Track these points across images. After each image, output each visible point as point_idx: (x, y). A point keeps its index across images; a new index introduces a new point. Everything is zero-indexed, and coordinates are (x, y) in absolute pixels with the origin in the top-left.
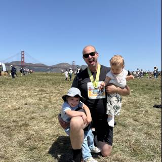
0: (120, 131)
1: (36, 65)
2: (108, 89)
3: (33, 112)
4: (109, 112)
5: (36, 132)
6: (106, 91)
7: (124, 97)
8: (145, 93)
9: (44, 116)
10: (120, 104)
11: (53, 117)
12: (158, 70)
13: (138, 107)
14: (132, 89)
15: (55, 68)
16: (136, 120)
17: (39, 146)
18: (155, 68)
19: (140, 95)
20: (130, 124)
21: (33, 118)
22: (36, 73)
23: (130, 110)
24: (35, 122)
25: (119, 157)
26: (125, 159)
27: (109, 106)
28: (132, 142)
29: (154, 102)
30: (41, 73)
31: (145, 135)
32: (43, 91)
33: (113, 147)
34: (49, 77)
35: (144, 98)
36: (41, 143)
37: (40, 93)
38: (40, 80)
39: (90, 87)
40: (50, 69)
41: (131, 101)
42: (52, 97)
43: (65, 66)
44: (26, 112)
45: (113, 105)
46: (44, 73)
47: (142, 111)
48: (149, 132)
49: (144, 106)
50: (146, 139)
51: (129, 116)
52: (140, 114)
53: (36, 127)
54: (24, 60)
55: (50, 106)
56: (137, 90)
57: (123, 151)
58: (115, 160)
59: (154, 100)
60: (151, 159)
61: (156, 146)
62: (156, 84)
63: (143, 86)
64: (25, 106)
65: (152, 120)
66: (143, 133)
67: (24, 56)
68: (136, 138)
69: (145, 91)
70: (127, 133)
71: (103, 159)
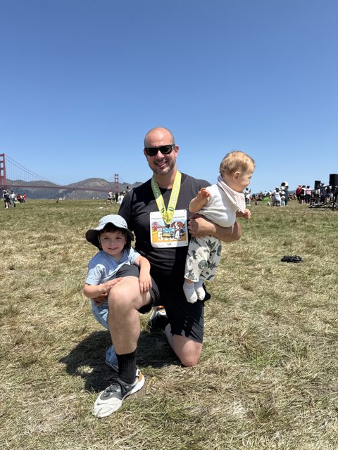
0: (217, 312)
1: (33, 185)
3: (28, 285)
5: (36, 326)
7: (224, 245)
8: (264, 235)
9: (53, 292)
11: (73, 292)
12: (289, 190)
13: (252, 263)
15: (74, 189)
16: (248, 289)
17: (43, 356)
18: (283, 184)
19: (255, 238)
20: (237, 297)
21: (28, 297)
22: (33, 201)
23: (236, 269)
24: (33, 305)
25: (217, 364)
26: (229, 369)
27: (191, 261)
28: (242, 334)
29: (282, 252)
30: (44, 200)
31: (268, 317)
32: (49, 238)
33: (205, 346)
34: (63, 210)
35: (263, 244)
36: (48, 348)
37: (43, 244)
38: (43, 216)
39: (155, 223)
40: (65, 193)
41: (236, 251)
42: (71, 250)
43: (98, 184)
44: (13, 284)
45: (199, 259)
46: (53, 201)
47: (260, 270)
48: (275, 310)
49: (262, 260)
50: (270, 324)
51: (234, 280)
52: (255, 275)
53: (37, 316)
54: (5, 174)
55: (66, 270)
56: (248, 229)
57: (224, 352)
58: (209, 373)
59: (283, 247)
60: (282, 364)
61: (289, 337)
62: (285, 215)
63: (260, 221)
64: (10, 272)
65: (279, 286)
66: (264, 313)
67: (4, 166)
68: (251, 324)
69: (264, 230)
70: (232, 314)
71: (184, 371)
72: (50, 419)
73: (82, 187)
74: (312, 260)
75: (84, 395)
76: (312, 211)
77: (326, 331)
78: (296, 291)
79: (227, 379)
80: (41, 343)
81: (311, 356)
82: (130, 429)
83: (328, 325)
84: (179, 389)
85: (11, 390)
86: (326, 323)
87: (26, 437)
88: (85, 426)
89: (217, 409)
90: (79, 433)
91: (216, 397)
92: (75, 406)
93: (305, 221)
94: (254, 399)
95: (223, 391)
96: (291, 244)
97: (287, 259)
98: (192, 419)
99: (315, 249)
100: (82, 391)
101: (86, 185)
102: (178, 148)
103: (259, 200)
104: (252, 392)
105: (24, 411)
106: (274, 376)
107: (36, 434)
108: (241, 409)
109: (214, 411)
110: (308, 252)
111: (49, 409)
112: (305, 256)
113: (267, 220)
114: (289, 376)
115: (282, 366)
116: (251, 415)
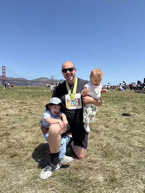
0: (93, 136)
1: (17, 80)
2: (85, 100)
3: (14, 123)
4: (85, 120)
5: (17, 140)
6: (82, 101)
7: (97, 107)
8: (115, 104)
9: (25, 126)
10: (94, 113)
11: (33, 126)
13: (109, 116)
14: (103, 100)
15: (34, 82)
16: (107, 127)
17: (20, 153)
18: (124, 82)
19: (111, 105)
20: (102, 130)
21: (14, 128)
22: (17, 87)
23: (102, 118)
24: (16, 131)
25: (92, 159)
26: (97, 161)
27: (85, 115)
28: (104, 146)
29: (122, 111)
30: (21, 86)
31: (115, 139)
32: (23, 103)
33: (88, 150)
34: (29, 91)
35: (114, 108)
36: (22, 150)
37: (21, 105)
38: (21, 93)
39: (68, 99)
41: (103, 111)
42: (32, 108)
43: (45, 80)
44: (7, 122)
45: (89, 114)
46: (25, 87)
47: (112, 119)
48: (118, 136)
49: (114, 115)
50: (116, 142)
51: (101, 123)
52: (110, 121)
53: (17, 136)
54: (5, 75)
55: (30, 117)
56: (108, 101)
57: (96, 153)
58: (89, 162)
59: (123, 109)
60: (120, 159)
61: (123, 148)
62: (124, 95)
63: (114, 98)
64: (6, 117)
65: (120, 126)
66: (113, 138)
67: (5, 71)
68: (107, 142)
69: (115, 101)
70: (99, 137)
71: (79, 161)
72: (22, 179)
73: (38, 81)
74: (135, 115)
75: (36, 170)
76: (136, 94)
77: (139, 146)
78: (127, 128)
79: (96, 165)
80: (19, 147)
81: (133, 156)
82: (55, 184)
83: (140, 143)
84: (76, 169)
85: (6, 167)
86: (140, 142)
87: (12, 186)
88: (37, 182)
89: (92, 177)
90: (34, 185)
91: (91, 172)
92: (33, 174)
93: (133, 98)
94: (107, 174)
95: (95, 170)
96: (126, 108)
97: (124, 115)
98: (81, 181)
99: (137, 111)
100: (36, 168)
101: (39, 80)
102: (76, 69)
103: (113, 88)
104: (107, 171)
105: (12, 175)
106: (116, 164)
107: (16, 185)
108: (101, 178)
109: (90, 178)
110: (133, 112)
111: (22, 175)
112: (132, 113)
113: (117, 97)
114: (123, 164)
115: (120, 160)
116: (106, 180)
